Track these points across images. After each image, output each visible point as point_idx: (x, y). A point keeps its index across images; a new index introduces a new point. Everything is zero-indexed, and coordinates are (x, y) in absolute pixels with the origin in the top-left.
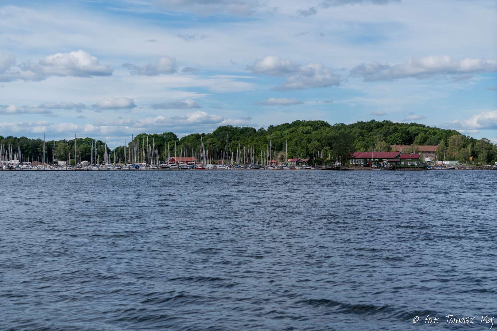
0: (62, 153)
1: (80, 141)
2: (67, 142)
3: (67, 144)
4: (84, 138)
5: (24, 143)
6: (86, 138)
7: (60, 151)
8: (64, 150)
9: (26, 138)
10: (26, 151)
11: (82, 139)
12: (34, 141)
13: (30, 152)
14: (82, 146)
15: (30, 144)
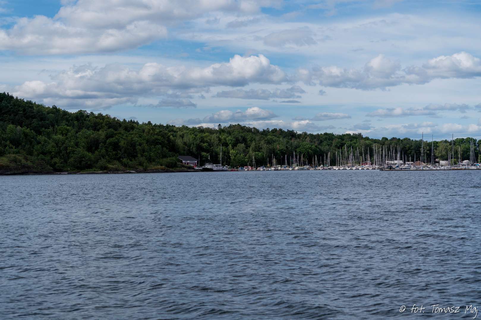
0: (444, 153)
1: (462, 141)
2: (448, 142)
3: (449, 144)
4: (465, 138)
5: (407, 144)
6: (467, 138)
7: (442, 151)
8: (445, 150)
9: (409, 139)
10: (409, 152)
11: (463, 139)
12: (416, 141)
13: (413, 152)
14: (463, 145)
15: (413, 145)
